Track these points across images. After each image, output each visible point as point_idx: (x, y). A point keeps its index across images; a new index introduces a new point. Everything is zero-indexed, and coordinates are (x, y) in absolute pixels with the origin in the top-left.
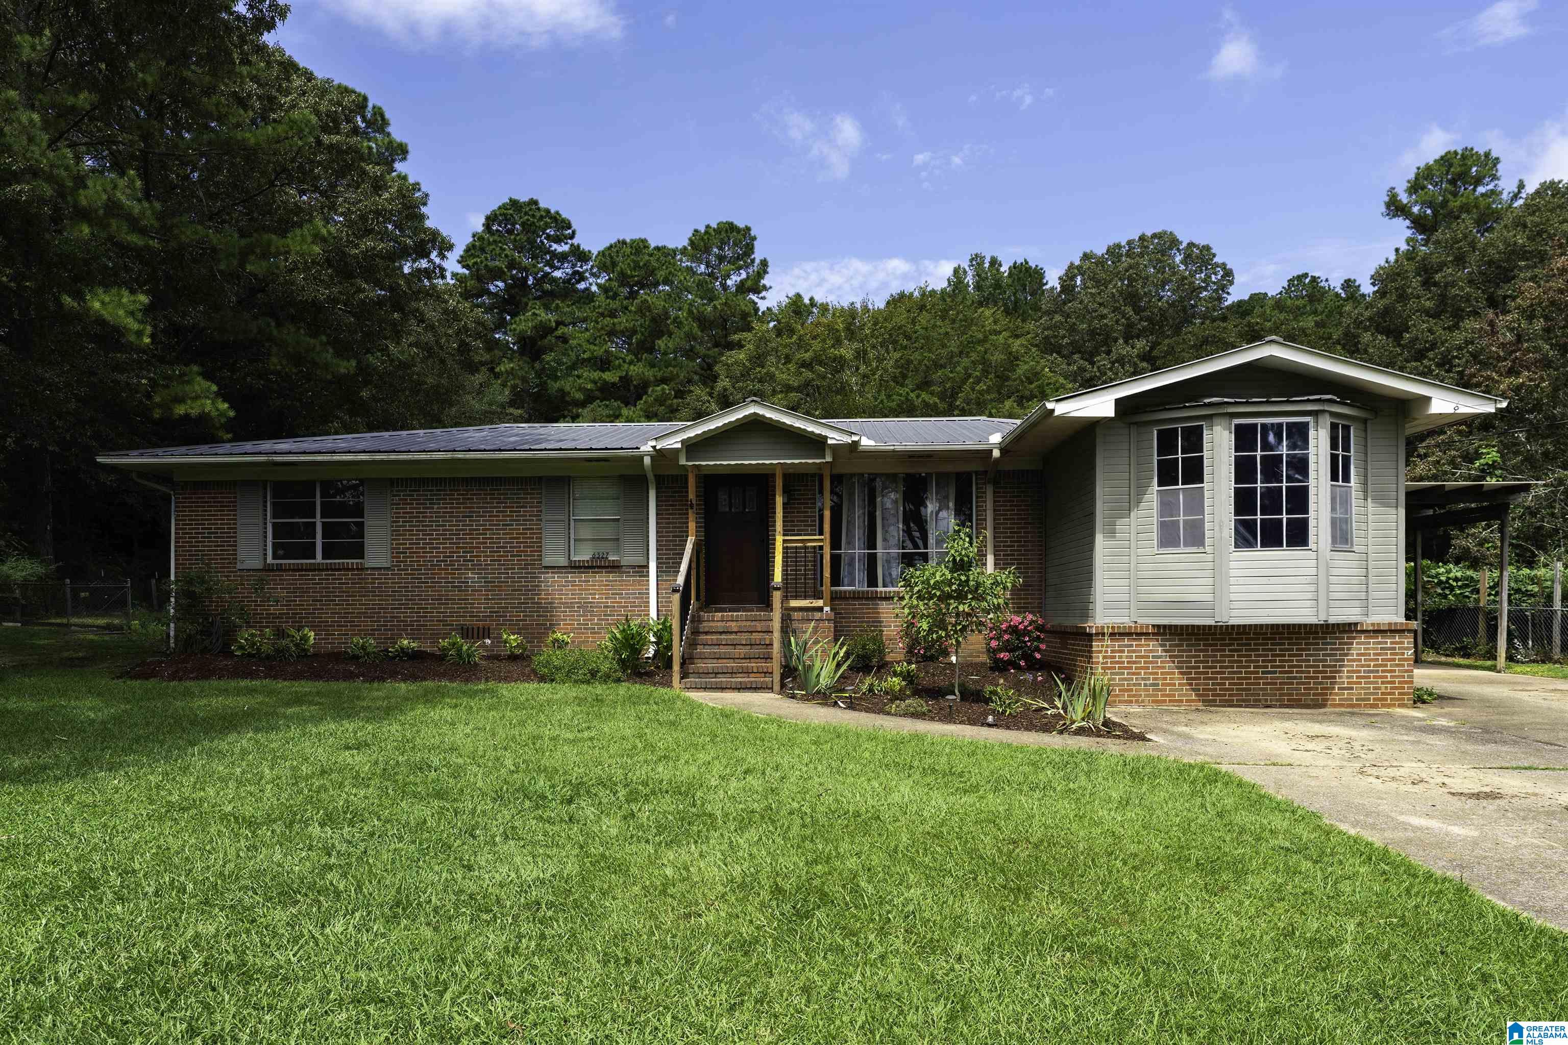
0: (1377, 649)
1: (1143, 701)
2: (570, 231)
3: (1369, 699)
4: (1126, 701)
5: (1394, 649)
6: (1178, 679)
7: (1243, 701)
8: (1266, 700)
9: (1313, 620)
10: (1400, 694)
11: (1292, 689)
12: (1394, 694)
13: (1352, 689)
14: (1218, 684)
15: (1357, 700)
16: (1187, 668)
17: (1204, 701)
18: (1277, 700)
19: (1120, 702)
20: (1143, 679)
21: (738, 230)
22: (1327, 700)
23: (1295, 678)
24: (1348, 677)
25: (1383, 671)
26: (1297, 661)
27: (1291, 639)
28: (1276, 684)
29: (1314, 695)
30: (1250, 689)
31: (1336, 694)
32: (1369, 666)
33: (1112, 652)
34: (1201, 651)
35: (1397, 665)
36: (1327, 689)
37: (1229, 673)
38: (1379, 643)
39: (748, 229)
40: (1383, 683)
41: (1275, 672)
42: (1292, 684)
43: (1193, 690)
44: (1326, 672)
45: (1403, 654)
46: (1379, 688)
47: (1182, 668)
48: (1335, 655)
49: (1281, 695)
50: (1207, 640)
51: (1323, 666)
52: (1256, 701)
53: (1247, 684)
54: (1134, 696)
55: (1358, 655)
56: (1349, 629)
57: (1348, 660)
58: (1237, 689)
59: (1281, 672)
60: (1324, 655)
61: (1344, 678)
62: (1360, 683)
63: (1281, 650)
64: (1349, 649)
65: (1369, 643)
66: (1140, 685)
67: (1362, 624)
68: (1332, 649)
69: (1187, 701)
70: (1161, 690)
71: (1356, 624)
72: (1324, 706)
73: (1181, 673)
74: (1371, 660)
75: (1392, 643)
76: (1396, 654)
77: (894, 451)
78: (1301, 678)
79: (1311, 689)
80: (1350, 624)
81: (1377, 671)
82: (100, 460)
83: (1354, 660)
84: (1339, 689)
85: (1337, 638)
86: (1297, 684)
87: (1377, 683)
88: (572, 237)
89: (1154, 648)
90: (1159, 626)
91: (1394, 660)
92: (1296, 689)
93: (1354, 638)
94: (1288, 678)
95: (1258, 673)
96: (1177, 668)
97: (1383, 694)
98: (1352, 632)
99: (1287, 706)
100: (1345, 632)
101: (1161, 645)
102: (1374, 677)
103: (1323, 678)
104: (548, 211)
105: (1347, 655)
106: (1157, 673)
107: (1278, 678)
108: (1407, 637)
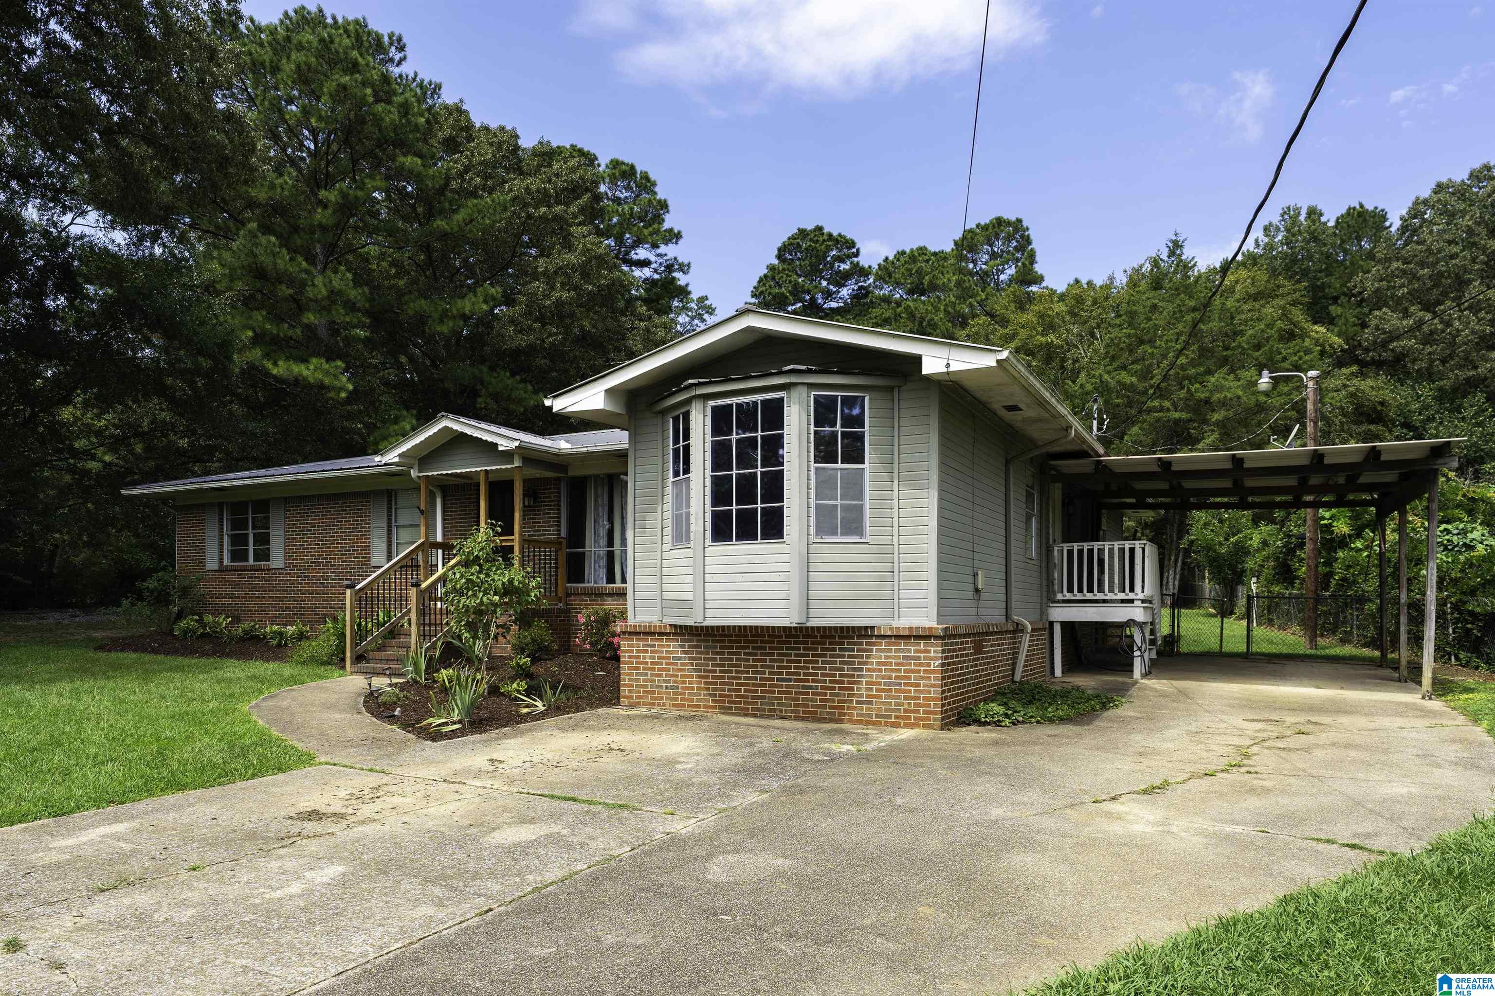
0: (899, 658)
1: (664, 705)
2: (854, 250)
3: (890, 717)
4: (649, 704)
5: (919, 658)
6: (696, 683)
7: (758, 710)
8: (781, 711)
9: (785, 623)
10: (925, 712)
11: (808, 700)
12: (918, 712)
13: (871, 703)
14: (735, 690)
15: (877, 716)
16: (705, 671)
17: (721, 708)
18: (792, 711)
19: (644, 703)
20: (665, 681)
21: (1009, 223)
22: (844, 714)
23: (811, 687)
24: (868, 689)
25: (906, 684)
26: (813, 668)
27: (807, 643)
28: (791, 693)
29: (831, 707)
30: (765, 698)
31: (854, 708)
32: (890, 677)
33: (638, 651)
34: (717, 653)
35: (922, 678)
36: (844, 701)
37: (745, 678)
38: (902, 651)
39: (1019, 221)
40: (905, 698)
41: (790, 680)
42: (808, 694)
43: (710, 695)
44: (843, 682)
45: (929, 665)
46: (901, 704)
47: (699, 671)
48: (853, 663)
49: (796, 705)
50: (724, 641)
51: (840, 675)
52: (770, 710)
53: (762, 692)
54: (656, 698)
55: (878, 663)
56: (865, 633)
57: (868, 670)
58: (753, 697)
59: (796, 680)
60: (841, 663)
61: (862, 690)
62: (881, 697)
63: (796, 655)
64: (868, 657)
65: (890, 651)
66: (661, 687)
67: (879, 628)
68: (849, 656)
69: (705, 707)
70: (681, 694)
71: (872, 628)
72: (841, 721)
73: (699, 677)
74: (892, 671)
75: (916, 651)
76: (921, 665)
77: (588, 452)
78: (817, 688)
79: (827, 701)
80: (866, 628)
81: (900, 684)
82: (123, 492)
83: (873, 670)
84: (858, 702)
85: (855, 644)
86: (813, 694)
87: (899, 697)
88: (857, 255)
89: (673, 648)
90: (675, 626)
91: (919, 671)
92: (812, 700)
93: (874, 644)
94: (804, 687)
95: (773, 679)
96: (696, 671)
97: (905, 711)
98: (871, 636)
99: (803, 719)
100: (860, 636)
101: (682, 646)
102: (896, 691)
103: (840, 689)
104: (830, 235)
105: (866, 663)
106: (676, 676)
107: (793, 687)
108: (933, 645)
